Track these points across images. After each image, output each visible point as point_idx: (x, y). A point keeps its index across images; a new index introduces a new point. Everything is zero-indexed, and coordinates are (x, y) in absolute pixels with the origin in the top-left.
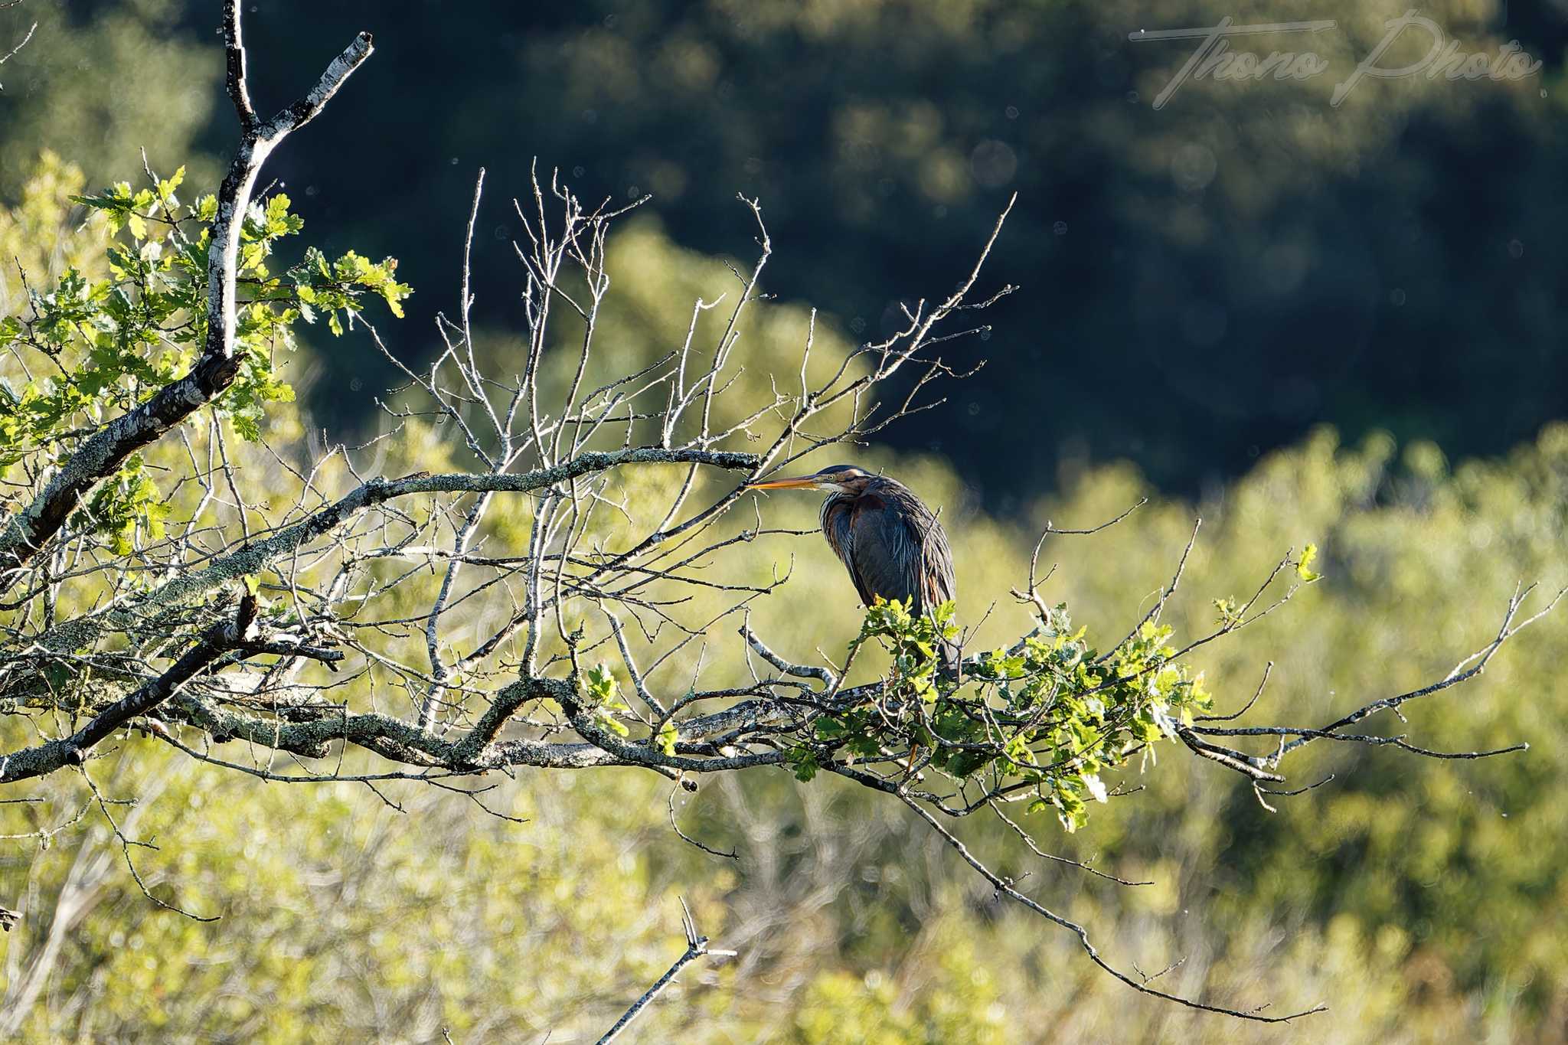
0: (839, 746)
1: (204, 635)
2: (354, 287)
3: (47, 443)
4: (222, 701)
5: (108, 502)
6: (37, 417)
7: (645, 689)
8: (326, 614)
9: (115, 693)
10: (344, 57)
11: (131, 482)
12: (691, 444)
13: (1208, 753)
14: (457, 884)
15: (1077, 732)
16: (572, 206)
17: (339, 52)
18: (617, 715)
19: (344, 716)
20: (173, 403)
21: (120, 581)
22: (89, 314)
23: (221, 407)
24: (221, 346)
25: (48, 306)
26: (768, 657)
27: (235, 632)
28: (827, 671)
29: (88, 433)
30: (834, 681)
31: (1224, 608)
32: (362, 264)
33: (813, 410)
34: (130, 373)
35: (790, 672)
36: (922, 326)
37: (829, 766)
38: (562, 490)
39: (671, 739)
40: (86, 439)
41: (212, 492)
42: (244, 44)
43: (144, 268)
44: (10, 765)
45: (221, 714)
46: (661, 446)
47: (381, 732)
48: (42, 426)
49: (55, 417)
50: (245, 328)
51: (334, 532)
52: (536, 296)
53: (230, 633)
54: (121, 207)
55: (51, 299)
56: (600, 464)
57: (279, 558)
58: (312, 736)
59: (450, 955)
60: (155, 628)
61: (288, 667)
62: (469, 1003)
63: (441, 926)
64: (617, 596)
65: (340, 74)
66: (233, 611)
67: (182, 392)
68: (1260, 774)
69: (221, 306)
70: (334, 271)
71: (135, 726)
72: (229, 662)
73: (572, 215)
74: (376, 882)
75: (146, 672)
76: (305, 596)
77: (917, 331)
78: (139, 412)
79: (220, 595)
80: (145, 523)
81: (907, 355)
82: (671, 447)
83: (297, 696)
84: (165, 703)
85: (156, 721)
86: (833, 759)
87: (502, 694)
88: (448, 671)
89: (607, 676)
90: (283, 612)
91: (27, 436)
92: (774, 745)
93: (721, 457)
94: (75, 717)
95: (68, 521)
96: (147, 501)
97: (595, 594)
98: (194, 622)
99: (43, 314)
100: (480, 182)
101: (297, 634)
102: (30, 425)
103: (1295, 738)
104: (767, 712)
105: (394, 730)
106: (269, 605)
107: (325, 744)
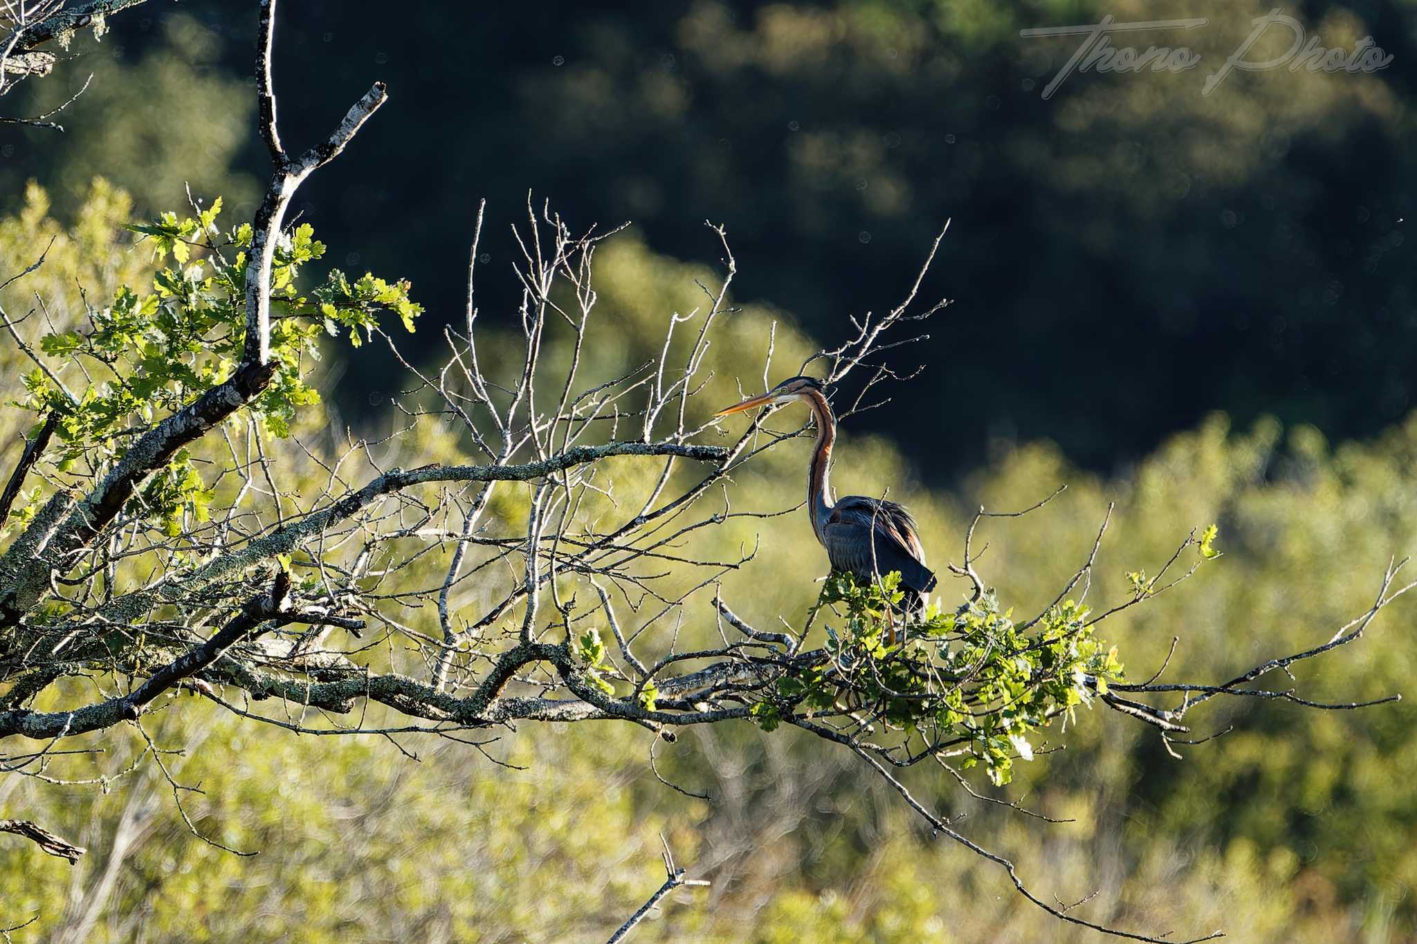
0: (799, 700)
1: (243, 606)
2: (372, 305)
3: (105, 440)
4: (259, 664)
5: (160, 490)
6: (96, 417)
7: (629, 653)
8: (350, 587)
9: (167, 657)
10: (362, 104)
11: (179, 473)
12: (668, 439)
13: (1122, 707)
14: (466, 817)
15: (1007, 687)
16: (562, 231)
17: (357, 99)
18: (605, 676)
19: (366, 677)
20: (215, 405)
21: (170, 559)
22: (140, 327)
23: (256, 409)
24: (258, 354)
25: (104, 321)
26: (737, 624)
27: (270, 605)
28: (788, 636)
29: (141, 431)
30: (794, 646)
31: (1136, 580)
32: (380, 284)
33: (775, 409)
34: (176, 379)
35: (756, 637)
36: (870, 336)
37: (790, 719)
38: (557, 479)
39: (653, 696)
40: (139, 437)
41: (250, 482)
42: (274, 93)
43: (187, 288)
44: (74, 720)
45: (259, 675)
46: (642, 441)
47: (399, 691)
48: (100, 425)
49: (112, 417)
50: (276, 340)
51: (355, 517)
52: (532, 310)
53: (266, 606)
54: (168, 234)
55: (107, 314)
56: (588, 457)
57: (309, 539)
58: (338, 694)
59: (459, 879)
60: (201, 600)
61: (317, 634)
62: (475, 920)
63: (451, 855)
64: (605, 571)
65: (359, 118)
66: (269, 585)
67: (223, 395)
68: (1167, 726)
69: (256, 320)
70: (354, 291)
71: (184, 686)
72: (266, 630)
73: (563, 239)
74: (395, 815)
75: (193, 638)
76: (332, 572)
77: (865, 339)
78: (186, 413)
79: (257, 572)
80: (192, 508)
81: (856, 361)
82: (650, 442)
83: (326, 659)
84: (210, 666)
85: (202, 682)
86: (795, 713)
87: (505, 657)
88: (457, 637)
89: (597, 641)
90: (313, 586)
91: (88, 433)
92: (743, 702)
93: (694, 450)
94: (132, 678)
95: (124, 508)
96: (193, 489)
97: (585, 570)
98: (235, 595)
99: (100, 328)
100: (482, 211)
101: (325, 605)
102: (90, 424)
103: (1198, 694)
104: (736, 672)
105: (409, 689)
106: (300, 581)
107: (350, 701)
